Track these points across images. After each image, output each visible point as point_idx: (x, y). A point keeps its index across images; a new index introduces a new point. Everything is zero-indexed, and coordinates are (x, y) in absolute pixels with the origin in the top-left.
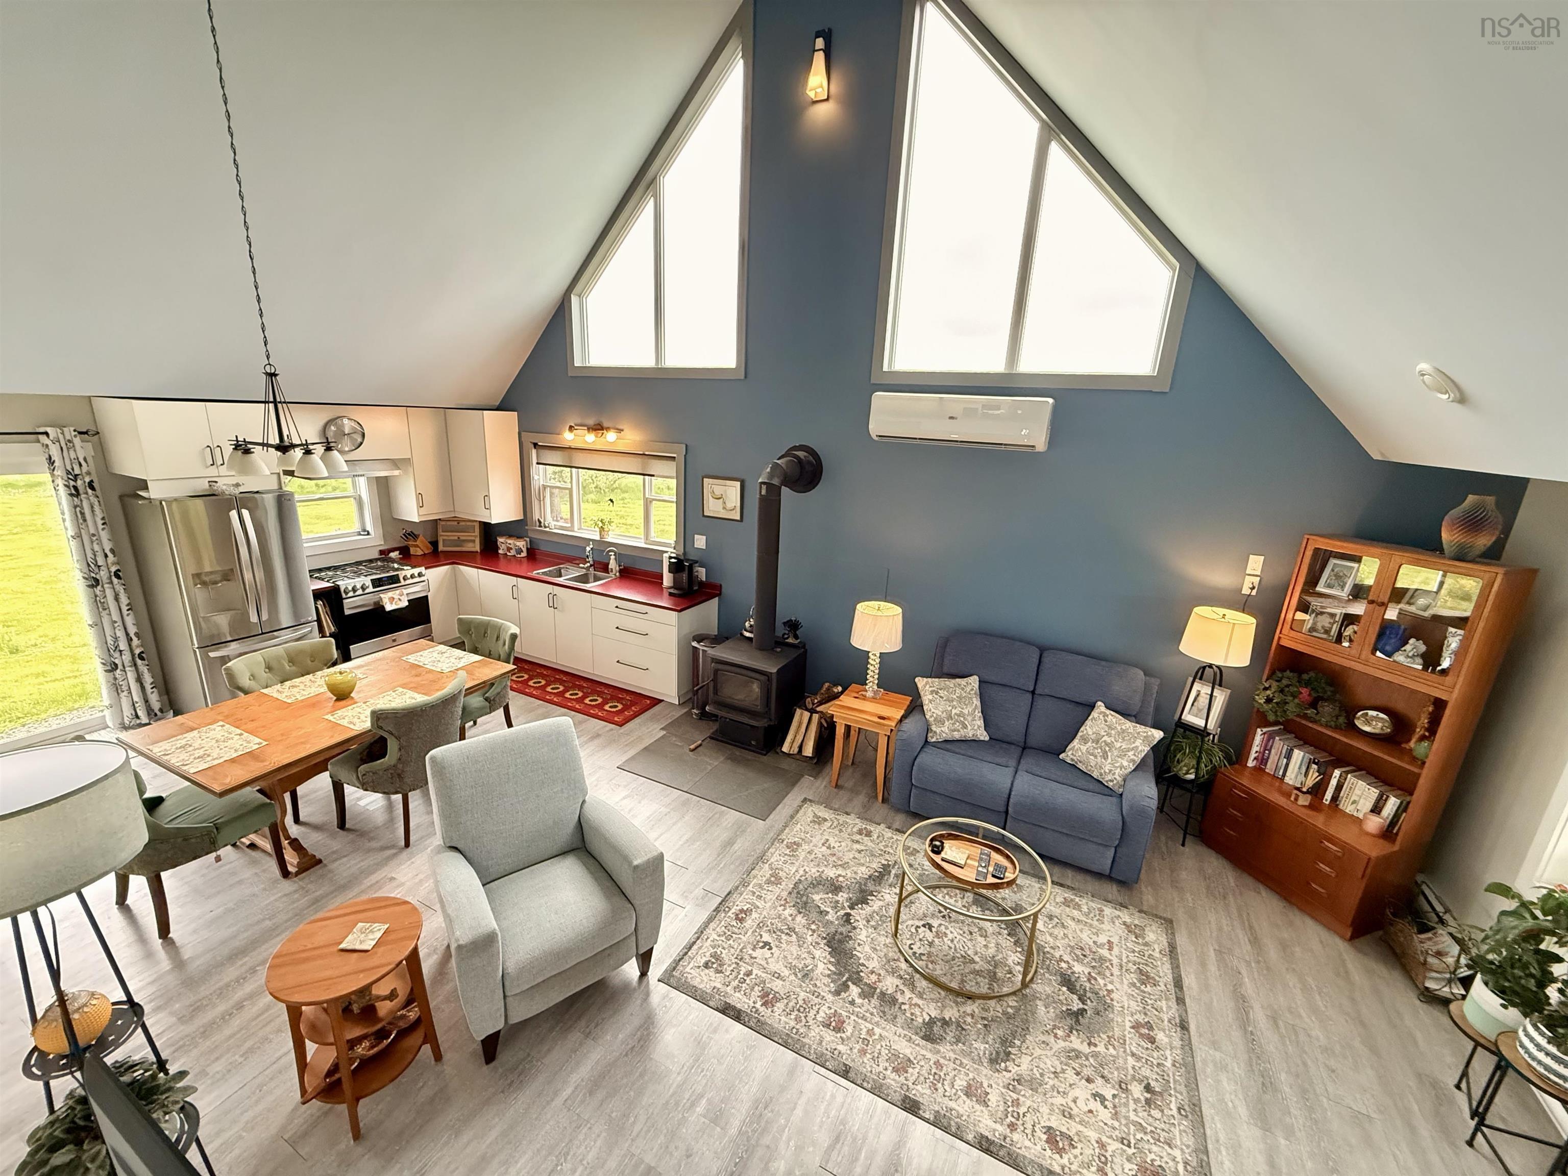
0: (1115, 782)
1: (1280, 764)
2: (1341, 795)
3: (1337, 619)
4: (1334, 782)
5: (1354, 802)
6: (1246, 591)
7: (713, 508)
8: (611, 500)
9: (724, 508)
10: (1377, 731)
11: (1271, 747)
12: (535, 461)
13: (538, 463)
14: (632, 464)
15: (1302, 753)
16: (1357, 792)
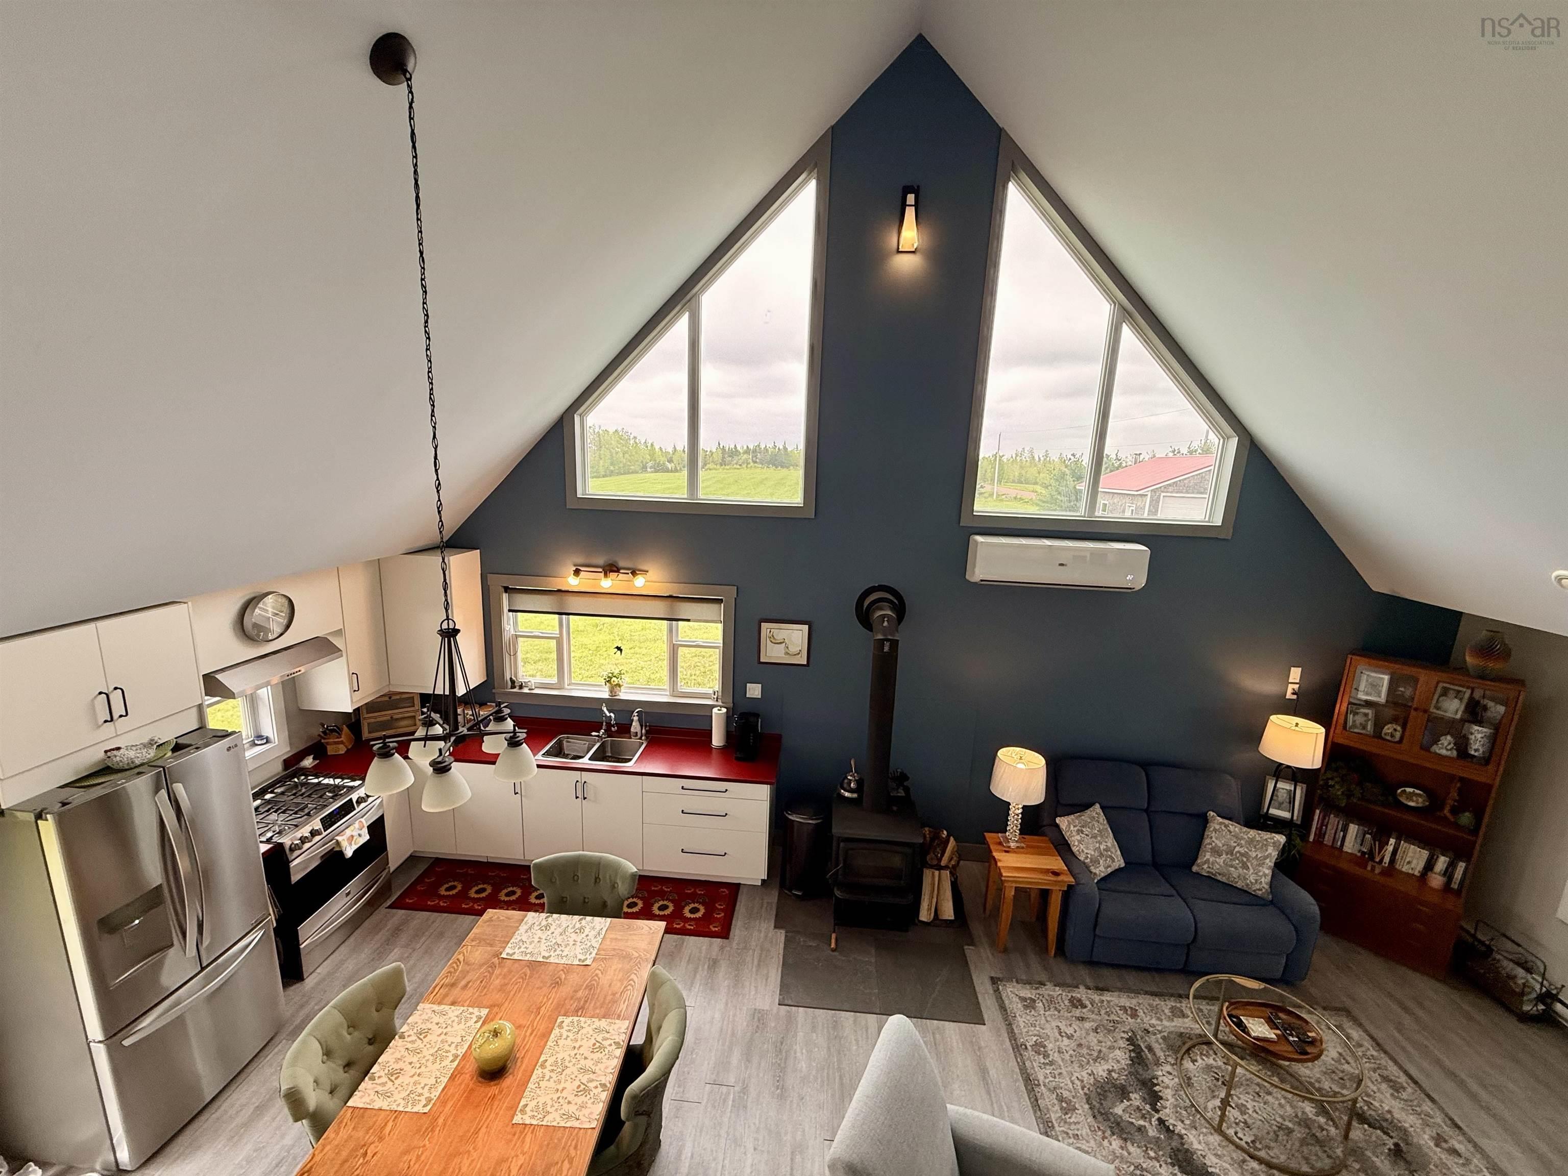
0: (1264, 890)
1: (1337, 836)
2: (1397, 858)
3: (1370, 717)
4: (1390, 848)
5: (1409, 863)
6: (1289, 695)
7: (772, 653)
8: (619, 649)
9: (787, 653)
10: (1420, 805)
11: (1328, 823)
12: (506, 608)
13: (510, 611)
14: (659, 608)
15: (1357, 826)
16: (1410, 854)
